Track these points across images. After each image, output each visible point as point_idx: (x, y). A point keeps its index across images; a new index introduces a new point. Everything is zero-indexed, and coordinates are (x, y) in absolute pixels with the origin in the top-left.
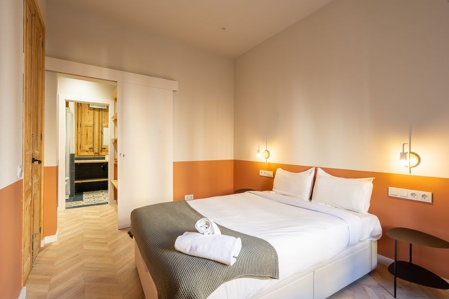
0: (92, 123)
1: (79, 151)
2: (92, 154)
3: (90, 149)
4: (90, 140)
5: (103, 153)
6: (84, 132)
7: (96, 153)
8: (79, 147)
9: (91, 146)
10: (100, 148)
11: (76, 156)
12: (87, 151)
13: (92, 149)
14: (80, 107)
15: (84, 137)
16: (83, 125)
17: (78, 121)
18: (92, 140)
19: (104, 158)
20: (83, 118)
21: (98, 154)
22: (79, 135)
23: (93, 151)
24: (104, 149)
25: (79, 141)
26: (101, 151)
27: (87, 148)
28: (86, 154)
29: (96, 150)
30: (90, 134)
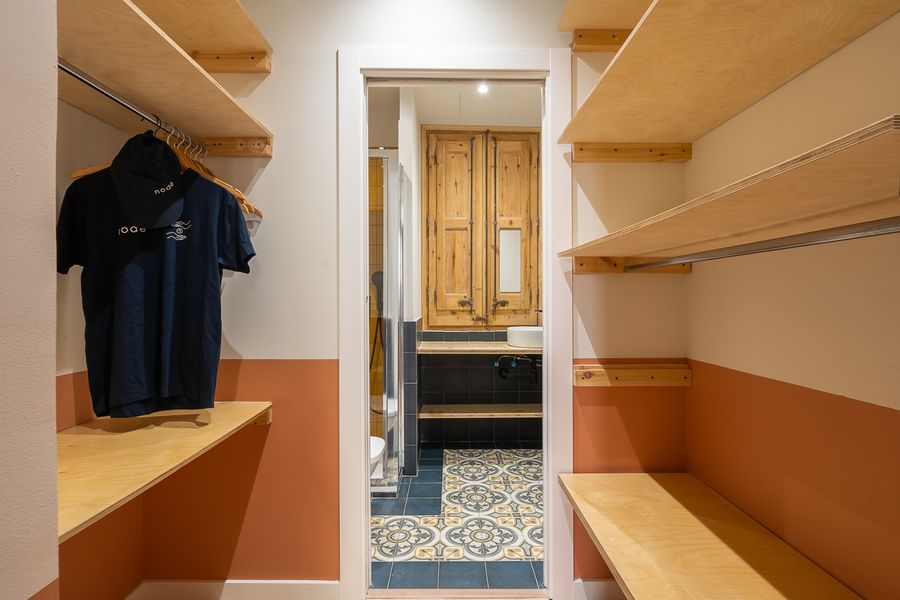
0: (466, 217)
1: (433, 313)
2: (466, 320)
3: (462, 304)
4: (462, 275)
5: (500, 320)
6: (445, 250)
7: (479, 319)
8: (432, 299)
9: (463, 294)
10: (491, 303)
11: (424, 329)
12: (453, 312)
13: (467, 304)
14: (433, 168)
15: (445, 265)
16: (442, 228)
17: (428, 215)
18: (466, 274)
19: (503, 337)
20: (442, 205)
21: (486, 321)
22: (432, 261)
23: (471, 311)
24: (504, 303)
25: (432, 278)
26: (494, 312)
27: (452, 300)
28: (451, 320)
29: (480, 311)
30: (462, 256)
